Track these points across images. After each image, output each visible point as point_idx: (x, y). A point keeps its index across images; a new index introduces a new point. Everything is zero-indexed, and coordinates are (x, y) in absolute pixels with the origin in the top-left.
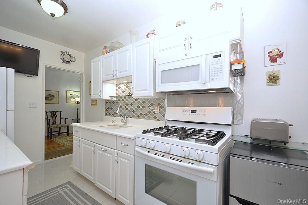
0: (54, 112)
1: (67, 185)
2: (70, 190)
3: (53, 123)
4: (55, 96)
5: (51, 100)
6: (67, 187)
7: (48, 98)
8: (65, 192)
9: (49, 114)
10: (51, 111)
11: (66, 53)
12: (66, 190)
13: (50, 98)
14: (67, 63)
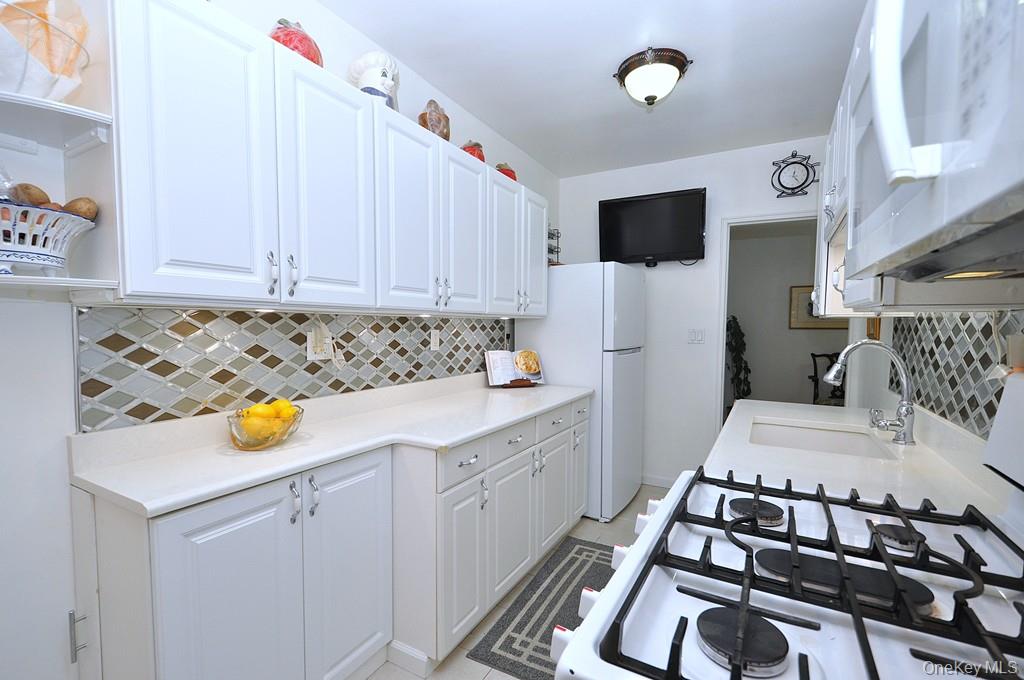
3: (832, 393)
11: (796, 160)
14: (794, 194)
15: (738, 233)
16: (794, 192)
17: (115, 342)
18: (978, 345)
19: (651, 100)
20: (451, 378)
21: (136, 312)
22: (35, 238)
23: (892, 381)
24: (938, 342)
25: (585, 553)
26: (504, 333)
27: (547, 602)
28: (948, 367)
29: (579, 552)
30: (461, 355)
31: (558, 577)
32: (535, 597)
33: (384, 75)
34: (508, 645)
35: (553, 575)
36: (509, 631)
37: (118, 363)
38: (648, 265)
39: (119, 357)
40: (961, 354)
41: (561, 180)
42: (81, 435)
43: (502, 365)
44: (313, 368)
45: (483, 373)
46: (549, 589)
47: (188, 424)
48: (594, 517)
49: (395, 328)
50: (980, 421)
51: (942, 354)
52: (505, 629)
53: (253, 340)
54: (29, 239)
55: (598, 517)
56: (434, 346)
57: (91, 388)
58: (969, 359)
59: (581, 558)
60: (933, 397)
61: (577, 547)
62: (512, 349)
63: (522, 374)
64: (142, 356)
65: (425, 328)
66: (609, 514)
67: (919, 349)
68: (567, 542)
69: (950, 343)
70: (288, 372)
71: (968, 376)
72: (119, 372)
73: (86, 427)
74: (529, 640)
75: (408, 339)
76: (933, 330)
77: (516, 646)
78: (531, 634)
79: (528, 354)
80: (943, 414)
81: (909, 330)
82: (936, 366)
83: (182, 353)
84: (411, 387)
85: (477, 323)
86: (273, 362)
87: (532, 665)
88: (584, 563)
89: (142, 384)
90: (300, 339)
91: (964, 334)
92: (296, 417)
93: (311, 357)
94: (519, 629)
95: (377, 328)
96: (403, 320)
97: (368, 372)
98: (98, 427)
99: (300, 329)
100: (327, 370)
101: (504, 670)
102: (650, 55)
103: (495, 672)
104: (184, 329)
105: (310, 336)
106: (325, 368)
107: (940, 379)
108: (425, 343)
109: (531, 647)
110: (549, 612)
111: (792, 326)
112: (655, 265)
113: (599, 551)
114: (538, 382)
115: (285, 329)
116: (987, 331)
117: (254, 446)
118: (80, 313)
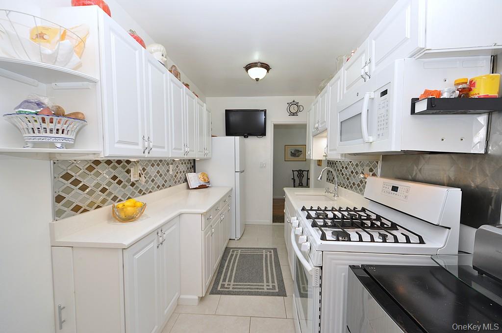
0: (300, 170)
1: (272, 251)
2: (271, 255)
3: (299, 184)
4: (303, 152)
5: (298, 156)
6: (270, 252)
7: (295, 154)
8: (266, 255)
9: (296, 173)
10: (298, 170)
11: (294, 103)
12: (268, 254)
13: (297, 155)
14: (293, 115)
15: (276, 127)
16: (294, 114)
17: (67, 177)
18: (354, 169)
19: (257, 80)
20: (176, 186)
21: (74, 161)
22: (58, 130)
23: (327, 179)
24: (343, 167)
25: (235, 252)
26: (192, 165)
27: (230, 270)
28: (346, 175)
29: (233, 251)
30: (179, 175)
31: (230, 261)
32: (224, 270)
33: (163, 56)
34: (223, 286)
35: (227, 261)
36: (221, 282)
37: (68, 187)
38: (245, 137)
39: (68, 183)
40: (350, 171)
41: (207, 98)
42: (55, 222)
43: (194, 179)
44: (133, 185)
45: (186, 183)
46: (228, 266)
47: (93, 213)
48: (233, 238)
49: (158, 165)
50: (361, 190)
51: (344, 171)
52: (219, 283)
53: (114, 173)
54: (60, 131)
55: (234, 238)
56: (171, 172)
57: (59, 199)
58: (352, 172)
59: (235, 253)
60: (342, 183)
61: (231, 250)
62: (195, 172)
63: (202, 183)
64: (76, 182)
65: (168, 164)
66: (239, 236)
67: (337, 169)
68: (227, 249)
69: (346, 168)
70: (124, 187)
71: (352, 177)
72: (68, 190)
73: (57, 218)
74: (230, 283)
75: (162, 169)
76: (341, 164)
77: (226, 286)
78: (230, 281)
79: (204, 174)
80: (345, 188)
81: (333, 163)
82: (343, 174)
83: (90, 181)
84: (164, 190)
85: (183, 161)
86: (120, 182)
87: (235, 290)
88: (237, 255)
89: (76, 196)
90: (128, 172)
91: (350, 165)
92: (144, 206)
93: (133, 180)
94: (224, 280)
95: (153, 165)
96: (161, 161)
97: (151, 185)
98: (62, 217)
99: (128, 166)
100: (137, 185)
101: (226, 294)
102: (259, 64)
103: (223, 296)
104: (90, 169)
105: (132, 170)
106: (137, 184)
107: (344, 178)
108: (168, 171)
109: (231, 285)
110: (232, 273)
111: (286, 160)
112: (247, 137)
113: (240, 250)
114: (209, 186)
115: (124, 167)
116: (357, 165)
117: (129, 220)
118: (55, 163)
